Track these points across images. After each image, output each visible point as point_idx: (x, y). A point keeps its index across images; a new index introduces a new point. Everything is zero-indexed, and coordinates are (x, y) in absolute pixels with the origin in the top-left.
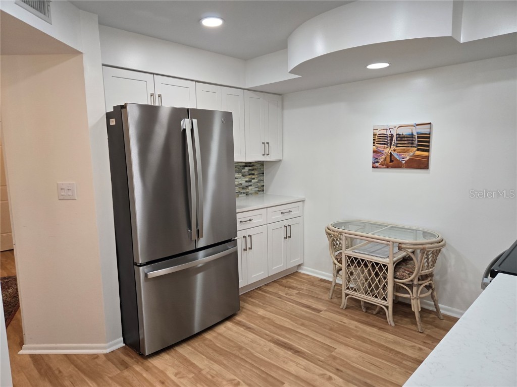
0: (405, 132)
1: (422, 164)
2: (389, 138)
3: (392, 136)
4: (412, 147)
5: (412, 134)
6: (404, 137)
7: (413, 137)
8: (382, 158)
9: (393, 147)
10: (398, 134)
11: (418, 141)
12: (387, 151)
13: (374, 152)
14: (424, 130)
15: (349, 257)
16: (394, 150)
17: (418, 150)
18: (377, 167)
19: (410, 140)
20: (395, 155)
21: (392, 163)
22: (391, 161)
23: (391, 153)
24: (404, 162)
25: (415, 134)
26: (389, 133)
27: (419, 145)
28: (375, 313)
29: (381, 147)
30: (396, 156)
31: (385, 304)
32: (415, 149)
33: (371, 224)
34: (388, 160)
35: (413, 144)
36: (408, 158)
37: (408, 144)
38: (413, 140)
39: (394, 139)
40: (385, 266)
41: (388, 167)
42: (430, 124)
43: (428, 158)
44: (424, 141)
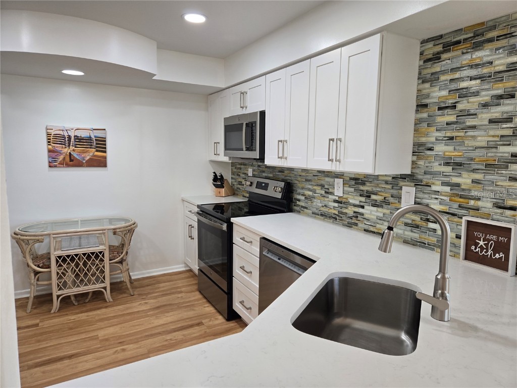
0: (84, 134)
1: (101, 163)
2: (67, 139)
3: (69, 137)
4: (91, 148)
5: (90, 137)
6: (83, 139)
7: (91, 140)
8: (61, 158)
9: (72, 148)
10: (76, 136)
11: (97, 144)
12: (66, 150)
13: (49, 151)
14: (99, 134)
15: (60, 257)
16: (74, 150)
17: (97, 151)
18: (55, 166)
19: (88, 142)
20: (75, 154)
21: (72, 162)
22: (71, 160)
23: (70, 153)
24: (84, 161)
25: (93, 137)
26: (66, 134)
27: (97, 147)
28: (87, 301)
29: (58, 147)
30: (75, 156)
31: (102, 286)
32: (94, 150)
33: (55, 223)
34: (68, 159)
35: (92, 145)
36: (88, 158)
37: (87, 145)
38: (91, 143)
39: (72, 139)
40: (100, 253)
41: (68, 165)
42: (105, 130)
43: (105, 158)
44: (101, 144)
